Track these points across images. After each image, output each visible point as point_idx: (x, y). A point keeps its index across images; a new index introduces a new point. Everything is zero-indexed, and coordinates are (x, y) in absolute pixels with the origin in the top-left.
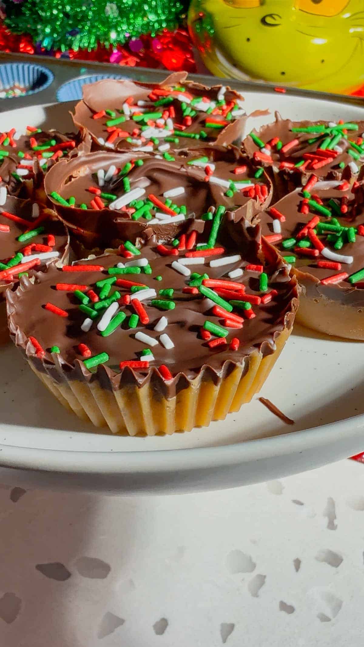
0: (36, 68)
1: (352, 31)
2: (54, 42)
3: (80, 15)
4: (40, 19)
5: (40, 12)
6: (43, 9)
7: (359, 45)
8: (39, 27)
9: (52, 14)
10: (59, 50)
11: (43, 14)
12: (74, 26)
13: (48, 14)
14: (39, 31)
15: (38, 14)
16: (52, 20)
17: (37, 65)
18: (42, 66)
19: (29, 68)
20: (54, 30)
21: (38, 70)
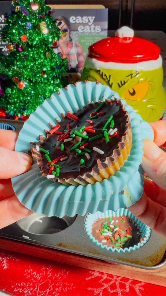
0: (7, 125)
1: (149, 106)
2: (15, 112)
3: (27, 101)
4: (9, 103)
5: (9, 100)
6: (10, 99)
7: (152, 112)
8: (8, 106)
9: (14, 101)
10: (17, 116)
11: (11, 101)
12: (24, 106)
13: (13, 101)
14: (9, 108)
15: (9, 101)
16: (15, 103)
17: (7, 124)
18: (10, 124)
19: (3, 125)
20: (15, 107)
21: (8, 126)
